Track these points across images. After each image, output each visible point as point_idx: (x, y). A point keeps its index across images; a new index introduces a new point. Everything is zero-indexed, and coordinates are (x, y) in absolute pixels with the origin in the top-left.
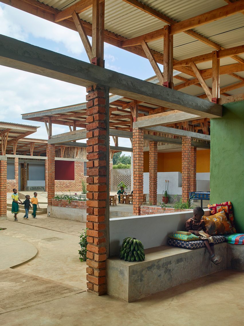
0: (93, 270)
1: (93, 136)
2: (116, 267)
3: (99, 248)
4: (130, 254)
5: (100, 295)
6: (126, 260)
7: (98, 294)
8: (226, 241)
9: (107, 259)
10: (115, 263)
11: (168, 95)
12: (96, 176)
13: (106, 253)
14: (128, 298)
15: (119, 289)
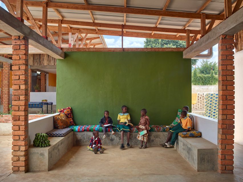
0: (19, 157)
1: (19, 69)
2: (37, 152)
3: (25, 142)
4: (43, 143)
5: (25, 173)
6: (42, 147)
7: (24, 172)
8: (73, 130)
9: (28, 148)
10: (35, 150)
11: (48, 45)
12: (22, 95)
13: (27, 145)
14: (47, 169)
15: (40, 165)
